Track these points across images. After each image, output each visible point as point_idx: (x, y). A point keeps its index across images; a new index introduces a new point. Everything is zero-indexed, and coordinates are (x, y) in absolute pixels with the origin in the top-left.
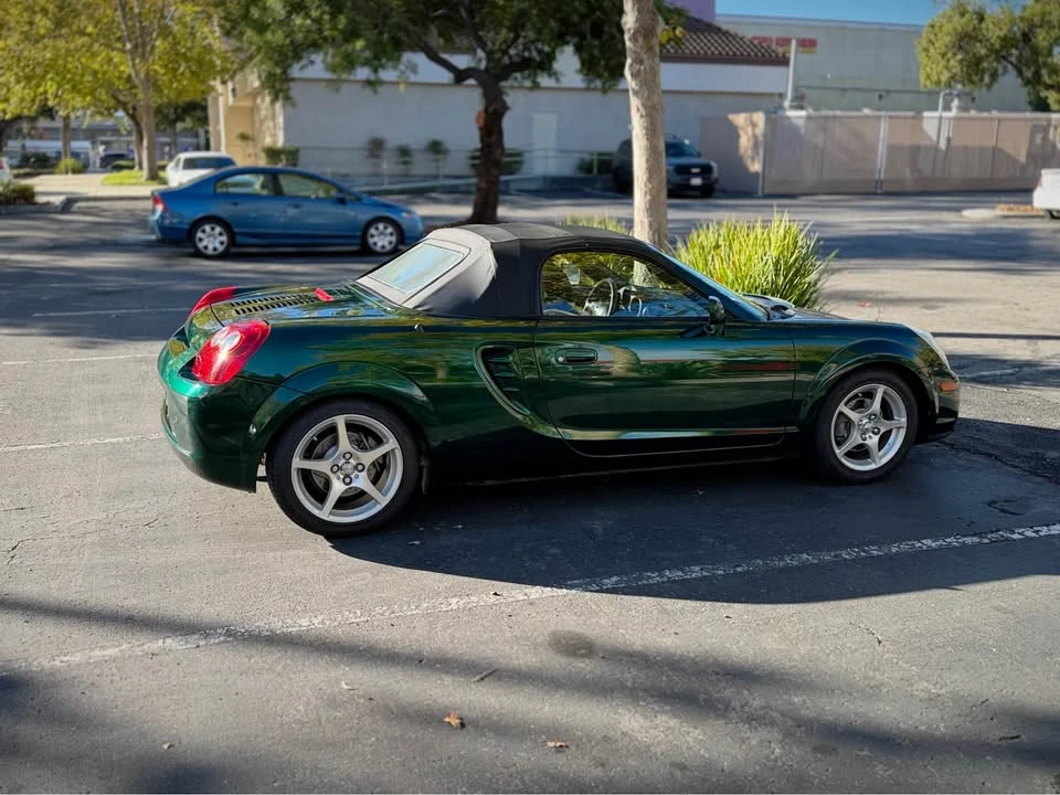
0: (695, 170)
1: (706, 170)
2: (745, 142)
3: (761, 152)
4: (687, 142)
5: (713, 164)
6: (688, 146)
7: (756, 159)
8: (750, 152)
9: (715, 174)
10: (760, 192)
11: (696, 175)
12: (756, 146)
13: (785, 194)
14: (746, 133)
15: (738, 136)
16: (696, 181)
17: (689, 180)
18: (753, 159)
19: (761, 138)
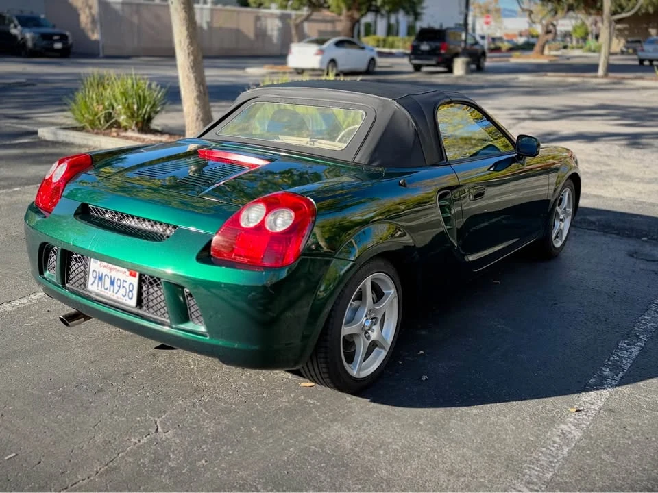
0: (56, 38)
1: (63, 38)
2: (84, 19)
3: (99, 26)
4: (43, 16)
5: (68, 33)
6: (44, 19)
7: (95, 32)
8: (89, 26)
9: (70, 41)
10: (101, 55)
11: (57, 41)
12: (93, 22)
13: (119, 56)
14: (84, 12)
15: (78, 15)
16: (58, 46)
17: (52, 44)
18: (93, 32)
19: (97, 17)
